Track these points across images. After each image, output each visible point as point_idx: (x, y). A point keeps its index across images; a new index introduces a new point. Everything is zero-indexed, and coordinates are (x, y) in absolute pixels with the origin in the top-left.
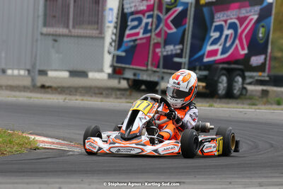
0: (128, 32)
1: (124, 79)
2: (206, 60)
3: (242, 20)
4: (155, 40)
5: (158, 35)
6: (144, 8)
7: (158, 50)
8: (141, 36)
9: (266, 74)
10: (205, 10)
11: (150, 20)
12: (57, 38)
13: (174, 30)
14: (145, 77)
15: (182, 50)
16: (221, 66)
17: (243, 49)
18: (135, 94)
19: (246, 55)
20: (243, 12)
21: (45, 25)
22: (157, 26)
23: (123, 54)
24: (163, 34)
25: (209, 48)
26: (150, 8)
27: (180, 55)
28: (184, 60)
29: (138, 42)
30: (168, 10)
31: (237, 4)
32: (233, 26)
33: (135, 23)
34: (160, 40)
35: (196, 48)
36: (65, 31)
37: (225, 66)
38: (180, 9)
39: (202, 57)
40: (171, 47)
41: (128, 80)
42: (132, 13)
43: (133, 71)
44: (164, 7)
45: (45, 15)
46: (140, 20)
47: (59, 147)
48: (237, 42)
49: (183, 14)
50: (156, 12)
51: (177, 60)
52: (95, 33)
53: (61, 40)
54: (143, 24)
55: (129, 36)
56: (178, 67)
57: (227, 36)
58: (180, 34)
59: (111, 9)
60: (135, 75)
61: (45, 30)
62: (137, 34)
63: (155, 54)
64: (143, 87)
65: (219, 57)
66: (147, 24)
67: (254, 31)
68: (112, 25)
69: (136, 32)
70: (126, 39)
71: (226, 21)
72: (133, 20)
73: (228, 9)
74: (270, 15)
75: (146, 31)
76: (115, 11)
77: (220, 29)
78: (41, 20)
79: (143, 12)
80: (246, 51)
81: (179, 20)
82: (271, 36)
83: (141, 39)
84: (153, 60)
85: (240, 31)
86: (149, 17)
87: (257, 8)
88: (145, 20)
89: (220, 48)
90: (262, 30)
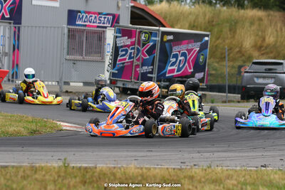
0: (119, 58)
1: (117, 87)
2: (167, 75)
3: (189, 51)
4: (136, 63)
5: (138, 60)
6: (129, 43)
7: (138, 69)
8: (127, 60)
9: (204, 84)
10: (167, 44)
11: (133, 51)
12: (75, 62)
13: (148, 57)
14: (130, 86)
15: (153, 69)
16: (177, 79)
17: (190, 69)
18: (124, 96)
19: (192, 72)
20: (190, 46)
21: (68, 54)
22: (137, 55)
23: (117, 72)
24: (141, 59)
25: (169, 68)
26: (133, 43)
27: (151, 73)
28: (154, 76)
29: (126, 64)
30: (144, 45)
31: (186, 41)
32: (184, 55)
33: (124, 53)
34: (139, 63)
35: (161, 68)
36: (80, 58)
37: (179, 79)
38: (151, 44)
39: (165, 73)
40: (146, 67)
41: (119, 87)
42: (122, 47)
43: (123, 82)
44: (142, 42)
45: (68, 47)
46: (127, 51)
47: (75, 129)
48: (187, 64)
49: (153, 47)
50: (136, 46)
51: (149, 75)
52: (99, 58)
53: (78, 63)
54: (129, 53)
55: (120, 60)
56: (150, 79)
57: (180, 61)
58: (152, 59)
59: (109, 44)
60: (123, 84)
61: (68, 57)
62: (125, 59)
63: (136, 72)
64: (129, 92)
65: (175, 73)
66: (131, 53)
67: (197, 58)
68: (109, 54)
69: (125, 58)
70: (117, 63)
71: (179, 52)
72: (122, 51)
73: (180, 44)
74: (207, 48)
75: (130, 58)
76: (111, 46)
77: (176, 56)
78: (65, 51)
79: (128, 46)
80: (192, 70)
81: (151, 51)
82: (207, 61)
83: (128, 62)
84: (135, 76)
85: (188, 57)
86: (132, 49)
87: (199, 44)
88: (129, 51)
89: (176, 68)
90: (202, 57)
